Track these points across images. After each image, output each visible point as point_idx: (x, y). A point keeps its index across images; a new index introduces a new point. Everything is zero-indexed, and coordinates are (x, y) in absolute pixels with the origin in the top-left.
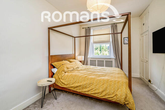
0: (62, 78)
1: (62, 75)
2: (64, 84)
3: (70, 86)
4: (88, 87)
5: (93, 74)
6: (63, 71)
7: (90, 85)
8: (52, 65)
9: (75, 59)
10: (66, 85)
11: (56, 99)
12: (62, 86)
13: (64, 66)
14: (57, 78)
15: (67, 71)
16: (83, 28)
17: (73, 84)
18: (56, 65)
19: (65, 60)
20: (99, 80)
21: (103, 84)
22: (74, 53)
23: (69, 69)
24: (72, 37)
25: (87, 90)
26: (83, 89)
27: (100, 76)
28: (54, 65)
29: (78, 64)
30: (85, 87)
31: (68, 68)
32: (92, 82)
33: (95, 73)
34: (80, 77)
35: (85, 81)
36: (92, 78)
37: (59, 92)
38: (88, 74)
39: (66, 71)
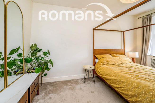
0: (100, 68)
1: (100, 66)
2: (100, 73)
3: (103, 76)
4: (118, 83)
5: (132, 74)
6: (102, 63)
7: (120, 83)
8: (95, 56)
9: (124, 54)
10: (101, 75)
11: (95, 83)
12: (99, 75)
13: (103, 59)
14: (96, 67)
15: (107, 64)
16: (139, 18)
17: (105, 75)
18: (98, 57)
19: (109, 54)
20: (132, 81)
21: (136, 88)
22: (123, 48)
23: (109, 63)
24: (120, 32)
25: (116, 86)
26: (113, 84)
27: (140, 79)
28: (96, 57)
29: (123, 60)
30: (115, 82)
31: (107, 61)
32: (122, 80)
33: (137, 73)
34: (114, 71)
35: (115, 76)
36: (124, 76)
37: (99, 80)
38: (124, 72)
39: (104, 63)
